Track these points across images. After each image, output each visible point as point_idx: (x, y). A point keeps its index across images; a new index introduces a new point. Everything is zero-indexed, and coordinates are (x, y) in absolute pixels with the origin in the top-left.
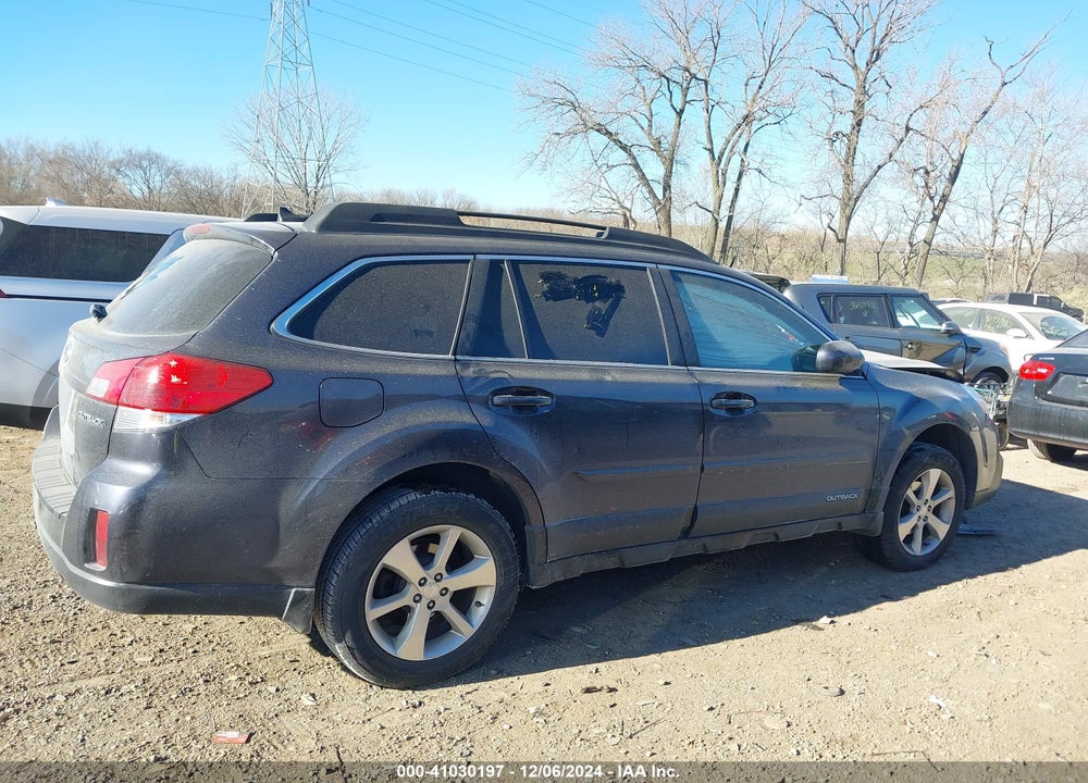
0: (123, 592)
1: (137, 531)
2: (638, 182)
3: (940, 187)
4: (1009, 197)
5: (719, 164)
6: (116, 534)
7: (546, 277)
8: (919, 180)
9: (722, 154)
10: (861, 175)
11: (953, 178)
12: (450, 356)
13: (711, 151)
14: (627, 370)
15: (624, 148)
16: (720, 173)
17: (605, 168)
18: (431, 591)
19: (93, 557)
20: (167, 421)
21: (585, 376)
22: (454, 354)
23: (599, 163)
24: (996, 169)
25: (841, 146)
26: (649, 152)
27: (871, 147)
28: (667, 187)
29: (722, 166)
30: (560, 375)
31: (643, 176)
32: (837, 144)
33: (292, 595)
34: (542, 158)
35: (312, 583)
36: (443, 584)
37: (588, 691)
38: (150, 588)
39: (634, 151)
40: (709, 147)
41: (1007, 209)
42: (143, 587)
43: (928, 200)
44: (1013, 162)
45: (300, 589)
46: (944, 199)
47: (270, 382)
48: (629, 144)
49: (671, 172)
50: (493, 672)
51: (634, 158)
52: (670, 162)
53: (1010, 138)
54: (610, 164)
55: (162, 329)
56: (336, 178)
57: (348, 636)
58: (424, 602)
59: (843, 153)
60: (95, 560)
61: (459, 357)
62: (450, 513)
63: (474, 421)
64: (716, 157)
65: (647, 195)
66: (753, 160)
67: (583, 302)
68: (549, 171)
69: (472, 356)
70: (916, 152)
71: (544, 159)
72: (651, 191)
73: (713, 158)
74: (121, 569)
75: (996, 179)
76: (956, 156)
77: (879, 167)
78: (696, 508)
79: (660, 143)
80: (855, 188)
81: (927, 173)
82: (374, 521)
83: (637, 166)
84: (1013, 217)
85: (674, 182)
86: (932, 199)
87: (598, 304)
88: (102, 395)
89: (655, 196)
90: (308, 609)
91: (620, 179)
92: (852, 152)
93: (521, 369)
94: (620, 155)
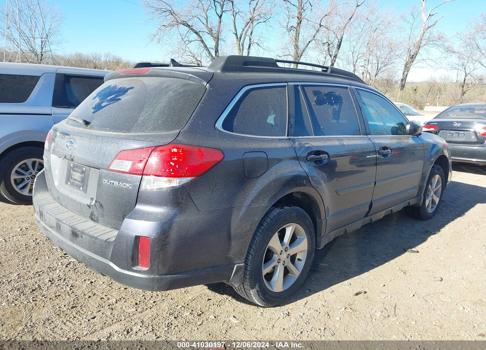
0: (158, 280)
1: (168, 246)
2: (203, 49)
3: (334, 51)
4: (360, 55)
5: (240, 41)
6: (156, 249)
7: (316, 93)
8: (326, 48)
9: (241, 36)
10: (301, 46)
11: (339, 46)
12: (286, 137)
13: (236, 34)
14: (349, 139)
15: (196, 33)
16: (241, 45)
17: (187, 42)
18: (284, 256)
19: (136, 264)
20: (176, 182)
21: (337, 143)
22: (288, 136)
23: (185, 40)
24: (354, 43)
25: (293, 33)
26: (207, 35)
27: (306, 33)
28: (217, 51)
29: (242, 41)
30: (328, 143)
31: (206, 46)
32: (292, 31)
33: (235, 268)
34: (157, 37)
35: (243, 261)
36: (288, 253)
37: (357, 294)
38: (171, 276)
39: (200, 33)
40: (235, 32)
41: (359, 60)
42: (168, 276)
43: (329, 57)
44: (361, 41)
45: (239, 265)
46: (335, 56)
47: (222, 157)
48: (198, 31)
49: (218, 44)
50: (308, 291)
51: (201, 37)
52: (217, 39)
53: (359, 30)
54: (190, 40)
55: (154, 129)
56: (52, 47)
57: (257, 286)
58: (282, 262)
59: (294, 35)
60: (138, 265)
61: (290, 137)
62: (293, 217)
63: (302, 170)
64: (239, 37)
65: (208, 55)
66: (255, 39)
67: (329, 105)
68: (161, 43)
69: (295, 136)
70: (322, 36)
71: (158, 37)
72: (210, 53)
73: (237, 38)
74: (158, 268)
75: (354, 48)
76: (339, 37)
77: (309, 42)
78: (372, 202)
79: (212, 30)
80: (300, 52)
81: (329, 45)
82: (264, 225)
83: (202, 41)
84: (362, 64)
85: (219, 48)
86: (331, 56)
87: (335, 106)
88: (127, 170)
89: (212, 56)
90: (241, 274)
91: (195, 47)
92: (297, 34)
93: (315, 142)
94: (194, 36)
